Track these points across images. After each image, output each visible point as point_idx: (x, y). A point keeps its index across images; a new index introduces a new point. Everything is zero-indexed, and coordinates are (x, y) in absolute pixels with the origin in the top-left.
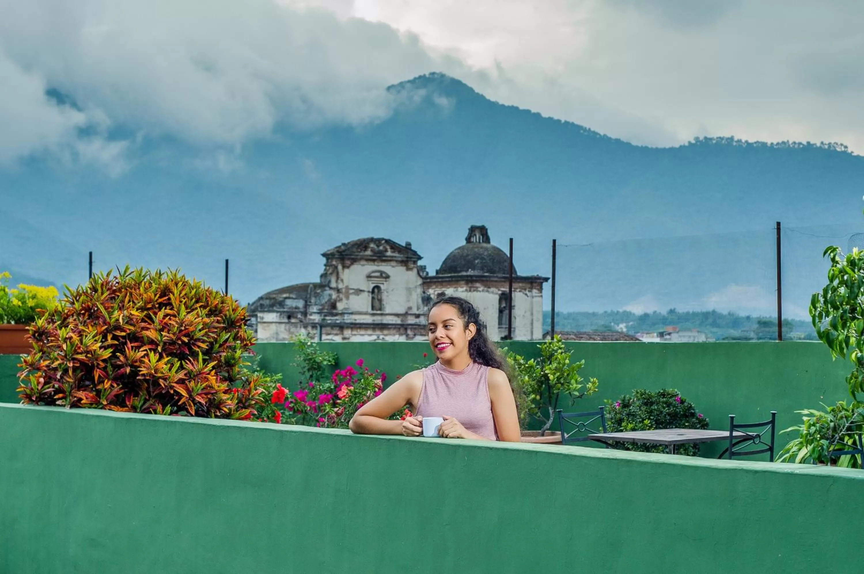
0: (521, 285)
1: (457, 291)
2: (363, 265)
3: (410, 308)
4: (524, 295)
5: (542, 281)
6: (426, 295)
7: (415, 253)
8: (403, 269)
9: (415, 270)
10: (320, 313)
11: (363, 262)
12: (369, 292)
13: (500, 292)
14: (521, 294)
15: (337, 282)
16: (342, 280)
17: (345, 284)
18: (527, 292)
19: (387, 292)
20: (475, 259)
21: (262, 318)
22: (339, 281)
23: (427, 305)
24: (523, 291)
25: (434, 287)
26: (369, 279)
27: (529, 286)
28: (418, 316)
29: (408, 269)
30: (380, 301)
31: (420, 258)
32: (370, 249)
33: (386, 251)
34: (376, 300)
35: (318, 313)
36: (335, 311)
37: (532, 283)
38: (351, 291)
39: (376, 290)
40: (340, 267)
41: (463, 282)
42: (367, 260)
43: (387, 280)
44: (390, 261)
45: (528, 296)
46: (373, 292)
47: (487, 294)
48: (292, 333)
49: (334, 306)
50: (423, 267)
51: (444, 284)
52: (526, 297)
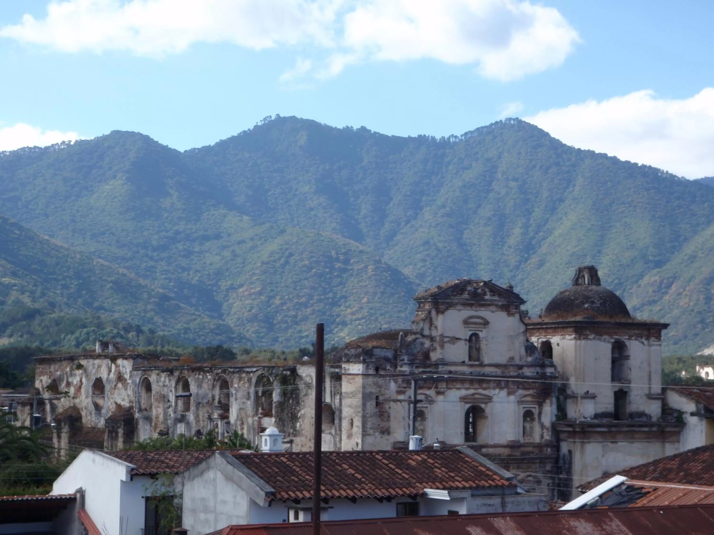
0: (636, 332)
1: (563, 338)
2: (459, 310)
3: (512, 359)
4: (640, 344)
5: (660, 327)
6: (529, 344)
7: (517, 296)
8: (503, 314)
9: (517, 316)
10: (411, 363)
11: (459, 307)
12: (466, 340)
13: (613, 340)
14: (637, 342)
15: (430, 329)
16: (436, 327)
17: (440, 332)
18: (644, 340)
19: (486, 340)
20: (584, 304)
21: (349, 369)
22: (433, 328)
23: (530, 356)
24: (639, 338)
25: (538, 334)
26: (466, 326)
27: (646, 333)
28: (520, 367)
29: (510, 314)
30: (478, 350)
31: (523, 302)
32: (466, 293)
33: (485, 294)
34: (474, 349)
35: (409, 364)
36: (428, 362)
37: (649, 330)
38: (446, 340)
39: (474, 338)
40: (434, 313)
41: (571, 329)
42: (464, 304)
43: (486, 326)
44: (489, 305)
45: (644, 345)
46: (470, 340)
47: (598, 342)
48: (380, 387)
49: (427, 356)
50: (525, 313)
51: (549, 331)
52: (642, 345)
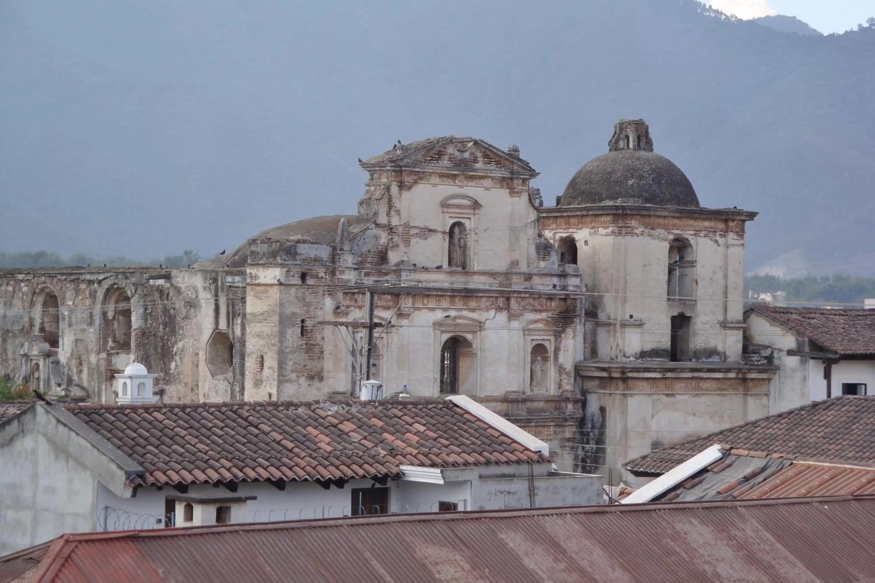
0: (707, 224)
1: (595, 233)
2: (435, 185)
3: (515, 263)
4: (712, 243)
5: (743, 218)
6: (543, 240)
7: (526, 166)
8: (504, 193)
9: (525, 197)
10: (358, 267)
11: (435, 180)
12: (444, 233)
13: (671, 237)
14: (708, 240)
15: (388, 214)
16: (398, 212)
17: (404, 221)
18: (718, 238)
19: (476, 234)
20: (627, 178)
21: (256, 277)
22: (393, 213)
23: (544, 259)
24: (711, 235)
25: (554, 226)
26: (446, 210)
27: (721, 225)
28: (529, 277)
29: (513, 192)
30: (464, 248)
31: (533, 174)
32: (446, 158)
33: (475, 161)
34: (457, 248)
35: (355, 269)
36: (385, 267)
37: (726, 221)
38: (413, 231)
39: (457, 230)
40: (394, 189)
41: (609, 218)
42: (441, 176)
43: (477, 211)
44: (482, 178)
45: (719, 246)
46: (451, 233)
47: (648, 239)
48: (308, 305)
49: (383, 257)
50: (535, 192)
51: (572, 221)
52: (716, 245)
